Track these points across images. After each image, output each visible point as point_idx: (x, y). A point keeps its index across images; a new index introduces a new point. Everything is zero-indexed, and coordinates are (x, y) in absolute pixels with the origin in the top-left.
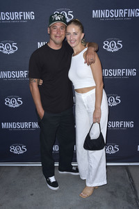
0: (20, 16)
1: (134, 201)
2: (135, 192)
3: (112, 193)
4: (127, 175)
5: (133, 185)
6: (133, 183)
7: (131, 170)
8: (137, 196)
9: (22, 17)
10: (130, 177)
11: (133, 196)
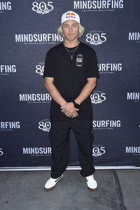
1: (119, 207)
2: (121, 198)
3: (96, 199)
4: (114, 179)
5: (119, 190)
6: (119, 188)
7: (119, 174)
8: (122, 202)
10: (117, 181)
11: (118, 202)
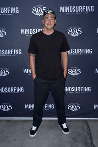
0: (8, 10)
1: (89, 144)
2: (91, 138)
3: (74, 139)
6: (90, 132)
9: (10, 11)
11: (89, 141)
